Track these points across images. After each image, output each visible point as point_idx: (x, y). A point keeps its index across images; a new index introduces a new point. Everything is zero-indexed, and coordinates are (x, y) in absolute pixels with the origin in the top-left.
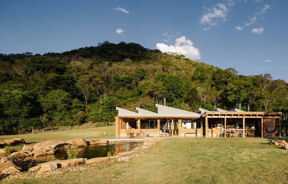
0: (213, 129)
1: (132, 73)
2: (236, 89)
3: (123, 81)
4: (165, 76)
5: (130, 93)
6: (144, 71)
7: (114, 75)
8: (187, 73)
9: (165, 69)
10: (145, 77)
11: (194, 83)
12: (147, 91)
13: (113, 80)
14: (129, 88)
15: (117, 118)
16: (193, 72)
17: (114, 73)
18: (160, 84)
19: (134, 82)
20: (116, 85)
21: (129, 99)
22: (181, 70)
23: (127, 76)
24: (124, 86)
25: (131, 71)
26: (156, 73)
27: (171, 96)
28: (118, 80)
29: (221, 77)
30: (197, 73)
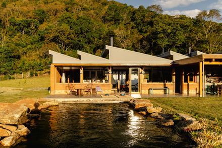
0: (191, 83)
1: (30, 14)
2: (169, 31)
3: (19, 25)
4: (70, 18)
5: (30, 39)
6: (43, 12)
7: (10, 17)
8: (97, 14)
9: (69, 9)
10: (45, 19)
11: (106, 25)
12: (51, 36)
13: (8, 24)
14: (28, 33)
15: (52, 66)
16: (104, 12)
17: (9, 16)
18: (65, 27)
19: (33, 26)
20: (12, 30)
21: (29, 46)
22: (88, 10)
23: (25, 19)
24: (22, 30)
25: (29, 12)
26: (59, 15)
27: (80, 41)
28: (14, 24)
29: (144, 17)
30: (110, 12)
